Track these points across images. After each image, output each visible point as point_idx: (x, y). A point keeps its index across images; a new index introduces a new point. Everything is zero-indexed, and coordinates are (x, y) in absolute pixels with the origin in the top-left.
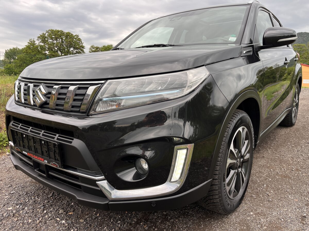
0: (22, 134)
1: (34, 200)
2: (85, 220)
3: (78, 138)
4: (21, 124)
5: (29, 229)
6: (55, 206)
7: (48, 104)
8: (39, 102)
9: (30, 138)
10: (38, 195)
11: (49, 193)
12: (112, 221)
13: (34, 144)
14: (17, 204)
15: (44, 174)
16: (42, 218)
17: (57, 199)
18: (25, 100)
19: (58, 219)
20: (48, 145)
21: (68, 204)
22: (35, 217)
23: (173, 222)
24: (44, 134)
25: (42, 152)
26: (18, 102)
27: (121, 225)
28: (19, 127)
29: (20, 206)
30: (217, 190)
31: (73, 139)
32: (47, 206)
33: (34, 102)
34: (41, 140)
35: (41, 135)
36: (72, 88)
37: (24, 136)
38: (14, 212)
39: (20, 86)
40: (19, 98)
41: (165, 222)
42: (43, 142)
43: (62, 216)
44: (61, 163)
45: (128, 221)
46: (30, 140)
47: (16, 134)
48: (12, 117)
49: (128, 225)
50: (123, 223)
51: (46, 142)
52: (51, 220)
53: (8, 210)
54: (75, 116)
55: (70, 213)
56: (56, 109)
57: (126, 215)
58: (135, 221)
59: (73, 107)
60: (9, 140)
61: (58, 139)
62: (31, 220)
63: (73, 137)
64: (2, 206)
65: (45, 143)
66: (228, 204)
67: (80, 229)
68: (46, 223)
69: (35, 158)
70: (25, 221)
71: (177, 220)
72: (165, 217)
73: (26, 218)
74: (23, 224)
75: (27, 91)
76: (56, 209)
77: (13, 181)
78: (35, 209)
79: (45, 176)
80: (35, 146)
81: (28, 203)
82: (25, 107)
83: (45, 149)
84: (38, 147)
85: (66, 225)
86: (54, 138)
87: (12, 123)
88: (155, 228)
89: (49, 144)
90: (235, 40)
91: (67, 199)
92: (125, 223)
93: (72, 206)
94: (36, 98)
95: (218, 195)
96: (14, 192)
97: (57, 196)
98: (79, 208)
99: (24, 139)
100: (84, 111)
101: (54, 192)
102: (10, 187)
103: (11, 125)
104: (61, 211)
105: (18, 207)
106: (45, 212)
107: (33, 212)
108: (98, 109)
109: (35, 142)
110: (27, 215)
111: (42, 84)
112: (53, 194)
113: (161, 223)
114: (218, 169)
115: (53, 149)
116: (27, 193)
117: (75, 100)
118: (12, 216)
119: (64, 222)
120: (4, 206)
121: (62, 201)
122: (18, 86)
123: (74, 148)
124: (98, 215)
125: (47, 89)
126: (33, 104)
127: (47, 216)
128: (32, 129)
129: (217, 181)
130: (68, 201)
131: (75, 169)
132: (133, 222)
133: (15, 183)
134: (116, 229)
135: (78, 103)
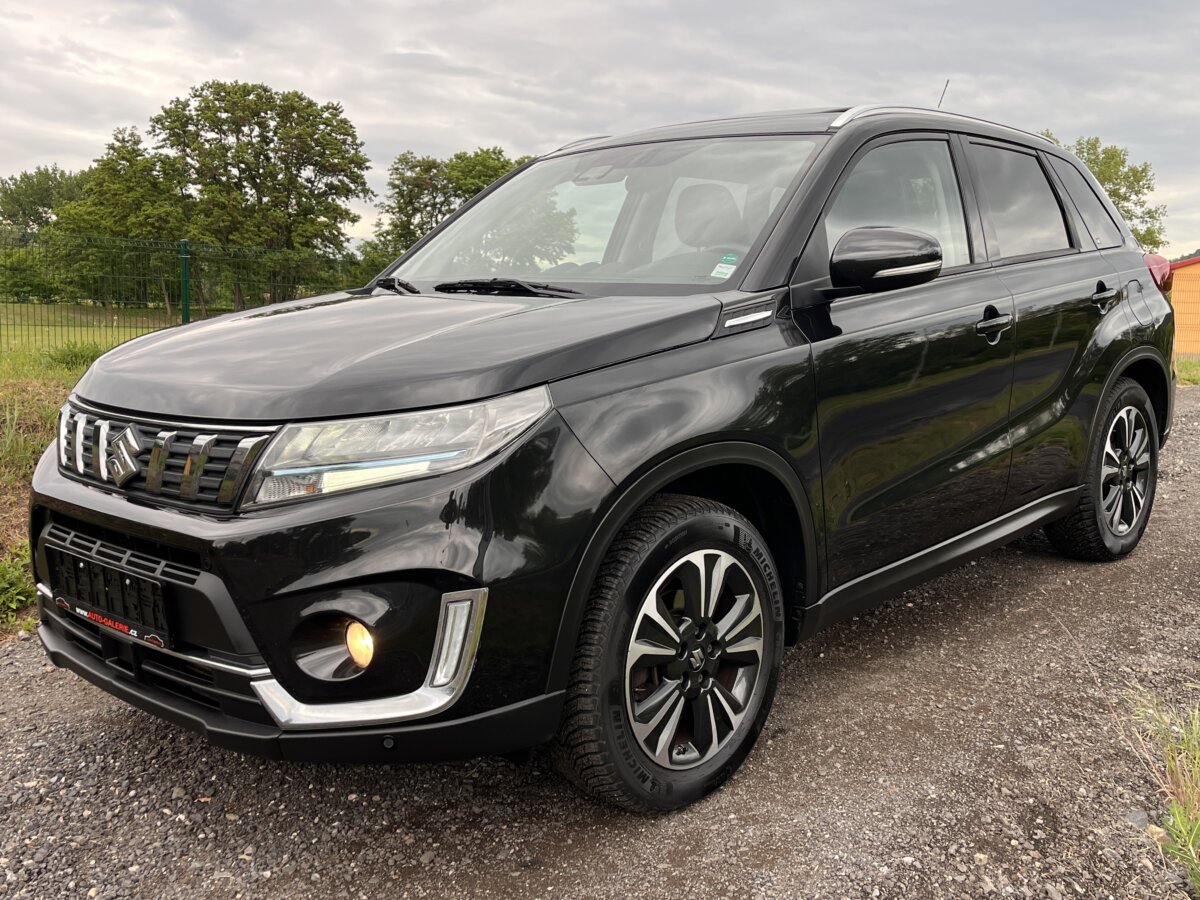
0: (76, 561)
1: (102, 764)
2: (244, 816)
3: (209, 571)
4: (73, 533)
5: (83, 832)
6: (163, 781)
7: (144, 479)
8: (122, 473)
9: (97, 571)
10: (115, 753)
11: (148, 749)
12: (316, 820)
13: (105, 586)
14: (51, 772)
15: (131, 670)
16: (123, 808)
17: (169, 764)
18: (87, 465)
19: (166, 811)
20: (139, 590)
21: (199, 778)
22: (101, 805)
23: (492, 831)
24: (132, 559)
25: (126, 608)
26: (67, 468)
27: (339, 831)
28: (68, 541)
29: (59, 779)
30: (591, 727)
31: (198, 574)
32: (139, 780)
33: (109, 473)
34: (123, 576)
35: (123, 563)
36: (202, 440)
37: (82, 565)
38: (41, 791)
39: (75, 424)
40: (69, 459)
41: (468, 830)
42: (128, 582)
43: (180, 804)
44: (170, 636)
45: (363, 824)
46: (96, 575)
47: (58, 560)
48: (49, 512)
49: (362, 831)
50: (347, 827)
51: (136, 581)
52: (147, 811)
53: (24, 788)
54: (209, 514)
55: (202, 800)
56: (163, 495)
57: (361, 809)
58: (382, 825)
59: (202, 489)
60: (38, 580)
61: (164, 573)
62: (90, 812)
63: (199, 567)
64: (8, 777)
65: (131, 583)
66: (639, 776)
67: (223, 834)
68: (131, 818)
69: (109, 626)
70: (73, 814)
71: (505, 827)
72: (474, 820)
73: (78, 805)
74: (68, 819)
75: (93, 437)
76: (163, 789)
77: (41, 715)
78: (104, 787)
79: (132, 674)
80: (107, 593)
81: (84, 770)
82: (86, 484)
83: (132, 601)
84: (116, 595)
85: (187, 823)
86: (153, 570)
87: (48, 529)
88: (434, 842)
89: (143, 585)
90: (728, 277)
91: (200, 766)
92: (351, 828)
93: (211, 784)
94: (114, 463)
95: (596, 741)
96: (44, 743)
97: (170, 758)
98: (231, 788)
99: (80, 574)
100: (228, 501)
101: (162, 749)
102: (30, 731)
103: (45, 534)
104: (177, 792)
105: (54, 780)
106: (132, 793)
107: (97, 793)
108: (263, 497)
109: (107, 583)
110: (78, 799)
111: (131, 424)
112: (159, 752)
113: (458, 831)
114: (591, 667)
115: (152, 598)
116: (82, 747)
117: (207, 472)
118: (36, 802)
119: (182, 817)
120: (14, 777)
121: (183, 772)
122: (68, 423)
123: (199, 595)
124: (282, 807)
125: (144, 438)
126: (105, 478)
127: (137, 803)
128: (102, 545)
129: (589, 700)
130: (201, 772)
131: (203, 653)
132: (377, 827)
133: (45, 720)
134: (324, 839)
135: (213, 481)
